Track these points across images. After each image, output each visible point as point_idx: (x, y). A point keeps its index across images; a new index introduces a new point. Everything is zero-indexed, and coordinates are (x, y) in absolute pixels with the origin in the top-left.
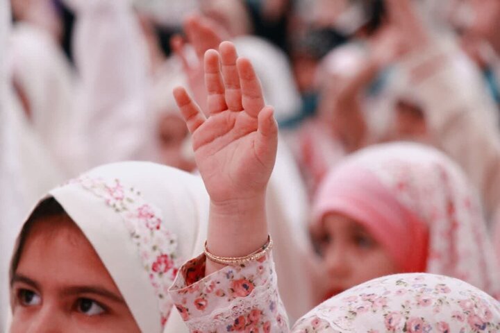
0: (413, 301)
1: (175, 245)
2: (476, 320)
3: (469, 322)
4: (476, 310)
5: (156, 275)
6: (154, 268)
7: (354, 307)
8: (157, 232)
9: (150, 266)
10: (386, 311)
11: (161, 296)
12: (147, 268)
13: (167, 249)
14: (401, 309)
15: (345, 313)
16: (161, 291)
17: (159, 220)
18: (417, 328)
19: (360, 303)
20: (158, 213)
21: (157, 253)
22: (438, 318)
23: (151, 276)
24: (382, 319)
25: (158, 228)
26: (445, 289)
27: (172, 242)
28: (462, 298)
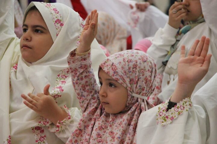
0: (130, 55)
1: (62, 18)
2: (144, 60)
3: (142, 60)
4: (144, 58)
5: (56, 24)
6: (56, 22)
7: (117, 56)
8: (57, 14)
9: (55, 21)
10: (124, 57)
11: (57, 29)
12: (54, 21)
13: (60, 18)
14: (127, 57)
15: (114, 58)
16: (57, 28)
17: (58, 12)
18: (130, 61)
19: (118, 55)
20: (58, 10)
21: (57, 19)
22: (135, 59)
23: (55, 23)
24: (123, 59)
25: (58, 13)
26: (138, 53)
27: (61, 17)
28: (141, 55)
